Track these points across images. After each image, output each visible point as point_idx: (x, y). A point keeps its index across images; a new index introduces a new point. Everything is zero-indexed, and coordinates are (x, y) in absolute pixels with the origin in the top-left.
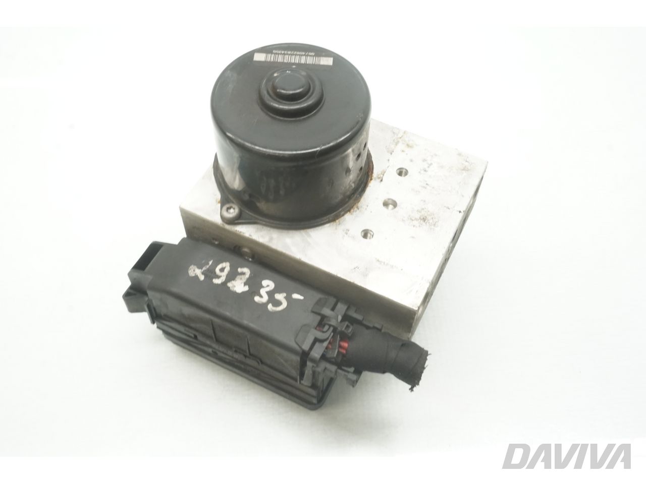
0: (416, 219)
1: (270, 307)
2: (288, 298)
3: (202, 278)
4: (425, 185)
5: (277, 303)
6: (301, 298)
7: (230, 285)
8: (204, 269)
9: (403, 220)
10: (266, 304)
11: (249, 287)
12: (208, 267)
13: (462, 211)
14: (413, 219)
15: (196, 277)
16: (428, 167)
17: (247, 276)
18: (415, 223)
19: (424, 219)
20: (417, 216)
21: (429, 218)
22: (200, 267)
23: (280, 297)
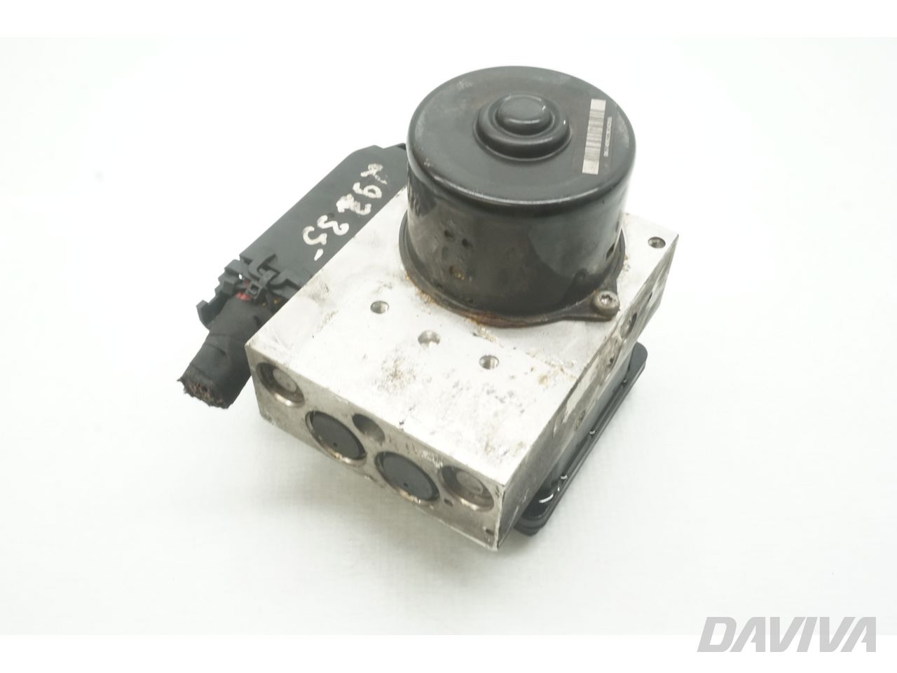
0: (396, 367)
1: (311, 229)
2: (319, 246)
3: (364, 174)
4: (460, 387)
5: (313, 236)
6: (316, 258)
7: (349, 196)
8: (376, 177)
9: (396, 351)
10: (315, 225)
11: (341, 213)
12: (379, 179)
13: (402, 427)
14: (398, 363)
15: (366, 170)
16: (497, 397)
17: (358, 211)
18: (390, 364)
19: (395, 375)
20: (403, 368)
21: (397, 382)
22: (377, 173)
23: (323, 239)
